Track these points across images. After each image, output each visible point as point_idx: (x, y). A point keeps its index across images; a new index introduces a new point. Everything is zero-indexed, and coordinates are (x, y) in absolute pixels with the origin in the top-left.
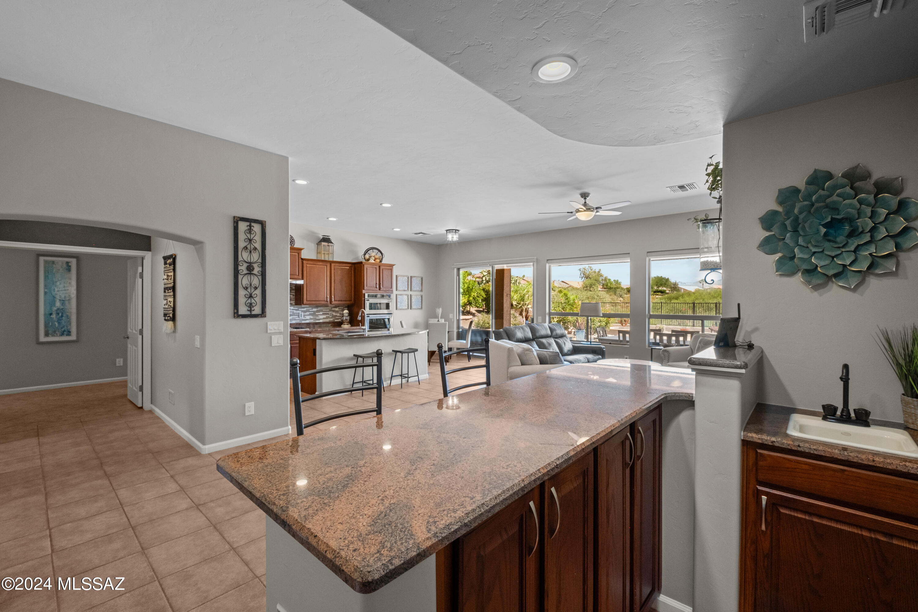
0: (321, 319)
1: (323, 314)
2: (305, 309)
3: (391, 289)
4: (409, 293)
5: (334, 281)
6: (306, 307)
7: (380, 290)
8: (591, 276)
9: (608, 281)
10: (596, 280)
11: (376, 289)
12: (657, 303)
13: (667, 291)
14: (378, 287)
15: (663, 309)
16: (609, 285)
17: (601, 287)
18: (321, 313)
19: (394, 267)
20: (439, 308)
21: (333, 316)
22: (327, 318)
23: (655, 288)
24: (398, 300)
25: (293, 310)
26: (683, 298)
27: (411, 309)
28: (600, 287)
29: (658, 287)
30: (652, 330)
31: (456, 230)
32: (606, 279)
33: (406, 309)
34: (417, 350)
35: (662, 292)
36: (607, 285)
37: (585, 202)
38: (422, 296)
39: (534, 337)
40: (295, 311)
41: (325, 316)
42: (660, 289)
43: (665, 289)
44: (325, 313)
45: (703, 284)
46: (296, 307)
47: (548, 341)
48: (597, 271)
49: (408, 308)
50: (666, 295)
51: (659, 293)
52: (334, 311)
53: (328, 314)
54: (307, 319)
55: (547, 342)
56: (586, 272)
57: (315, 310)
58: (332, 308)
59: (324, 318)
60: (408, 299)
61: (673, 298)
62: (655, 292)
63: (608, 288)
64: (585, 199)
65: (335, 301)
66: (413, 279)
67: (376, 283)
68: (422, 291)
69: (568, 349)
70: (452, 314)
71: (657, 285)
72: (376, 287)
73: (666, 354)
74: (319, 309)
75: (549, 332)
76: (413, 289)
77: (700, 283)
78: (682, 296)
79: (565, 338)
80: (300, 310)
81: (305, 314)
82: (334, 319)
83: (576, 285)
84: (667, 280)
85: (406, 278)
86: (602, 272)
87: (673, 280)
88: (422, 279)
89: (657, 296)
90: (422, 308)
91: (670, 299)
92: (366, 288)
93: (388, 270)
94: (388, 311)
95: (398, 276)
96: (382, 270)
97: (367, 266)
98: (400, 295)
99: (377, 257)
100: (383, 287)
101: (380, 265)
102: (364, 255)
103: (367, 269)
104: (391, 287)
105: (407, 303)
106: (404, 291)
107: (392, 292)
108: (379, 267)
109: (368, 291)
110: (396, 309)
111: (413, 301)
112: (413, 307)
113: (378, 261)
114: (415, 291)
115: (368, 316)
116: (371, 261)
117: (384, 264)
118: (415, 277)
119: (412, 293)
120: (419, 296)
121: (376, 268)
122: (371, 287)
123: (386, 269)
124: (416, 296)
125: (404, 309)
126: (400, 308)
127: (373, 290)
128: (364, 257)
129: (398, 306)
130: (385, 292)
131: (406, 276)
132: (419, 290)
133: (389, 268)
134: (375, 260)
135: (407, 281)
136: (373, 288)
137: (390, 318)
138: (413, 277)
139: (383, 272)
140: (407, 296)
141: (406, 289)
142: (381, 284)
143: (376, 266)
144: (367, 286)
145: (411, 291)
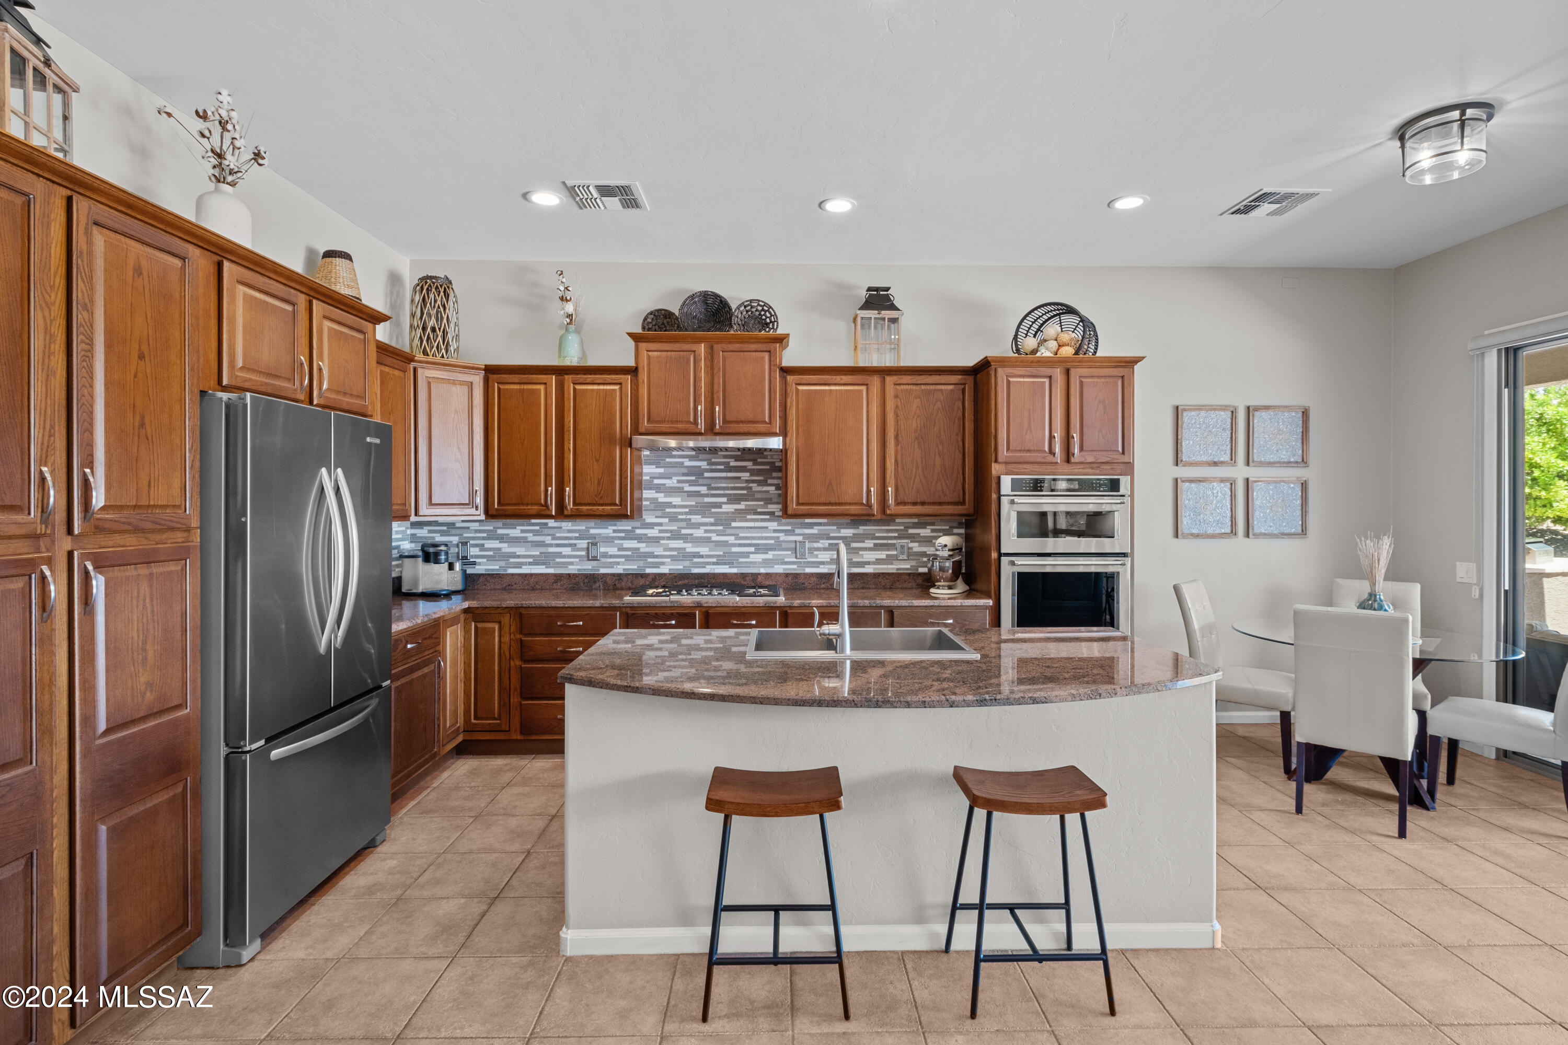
0: (868, 563)
1: (877, 547)
2: (814, 531)
3: (1126, 459)
4: (1240, 472)
5: (896, 437)
6: (820, 524)
7: (1068, 461)
11: (1050, 458)
14: (1058, 449)
18: (869, 543)
20: (1378, 538)
21: (911, 555)
22: (890, 560)
24: (1184, 500)
25: (775, 531)
27: (1247, 535)
31: (1463, 107)
33: (1222, 536)
38: (1304, 486)
40: (782, 537)
41: (882, 555)
44: (882, 545)
46: (787, 524)
49: (1233, 532)
52: (913, 538)
53: (893, 546)
54: (823, 563)
57: (848, 532)
58: (907, 528)
59: (879, 561)
60: (1233, 496)
65: (898, 503)
66: (1259, 419)
67: (1051, 437)
68: (1304, 462)
70: (1473, 566)
72: (1052, 452)
74: (862, 529)
76: (1256, 455)
80: (798, 531)
81: (816, 545)
82: (914, 563)
85: (1226, 416)
88: (1305, 414)
90: (1304, 531)
92: (1006, 457)
93: (1108, 380)
94: (1106, 545)
95: (1185, 410)
96: (1081, 383)
97: (1009, 370)
98: (1191, 481)
99: (1065, 337)
100: (1081, 449)
101: (1068, 365)
102: (1015, 338)
103: (1009, 382)
104: (1120, 449)
105: (1229, 514)
106: (1215, 464)
107: (1129, 468)
108: (1067, 372)
109: (1012, 465)
110: (1176, 535)
111: (1258, 503)
112: (1258, 526)
113: (1068, 351)
114: (1271, 464)
115: (1013, 563)
116: (1045, 353)
117: (1089, 360)
118: (1267, 408)
119: (1252, 473)
120: (1289, 482)
121: (1050, 377)
122: (1029, 451)
123: (1103, 380)
124: (1276, 482)
125: (1213, 536)
126: (1195, 531)
127: (1038, 463)
128: (1016, 345)
129: (1182, 522)
130: (1090, 471)
131: (1224, 408)
132: (1292, 460)
133: (1110, 374)
134: (1058, 349)
135: (1229, 427)
136: (1038, 457)
137: (1118, 573)
138: (1257, 409)
139: (1085, 391)
140: (1228, 484)
141: (1222, 459)
142: (1076, 436)
143: (1048, 371)
144: (1008, 449)
145: (1248, 464)
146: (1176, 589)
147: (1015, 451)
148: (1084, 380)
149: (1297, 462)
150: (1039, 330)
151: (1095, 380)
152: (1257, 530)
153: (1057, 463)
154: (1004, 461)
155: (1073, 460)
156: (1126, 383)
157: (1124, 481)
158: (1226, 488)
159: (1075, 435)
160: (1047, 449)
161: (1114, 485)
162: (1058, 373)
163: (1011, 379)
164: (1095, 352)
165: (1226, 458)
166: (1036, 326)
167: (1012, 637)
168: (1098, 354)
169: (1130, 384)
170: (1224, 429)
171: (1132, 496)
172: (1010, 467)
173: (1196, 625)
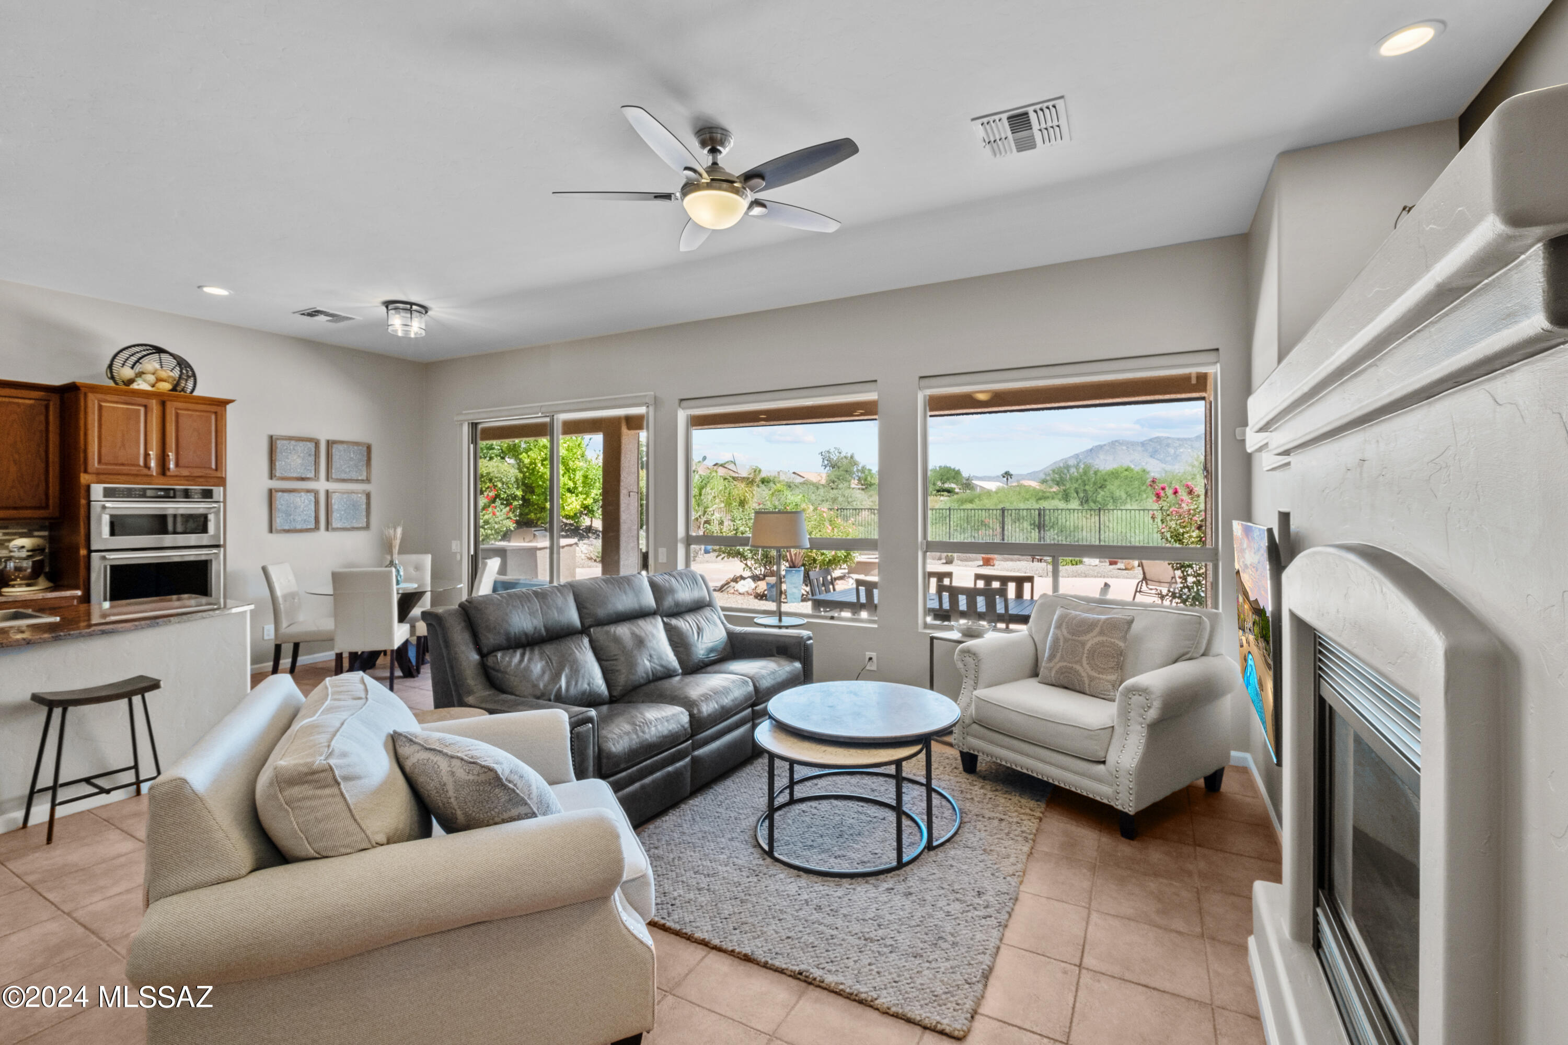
3: (219, 474)
4: (322, 485)
7: (164, 474)
8: (839, 464)
9: (867, 472)
10: (847, 471)
12: (942, 509)
13: (957, 490)
14: (153, 464)
15: (952, 519)
16: (869, 478)
17: (856, 481)
19: (229, 407)
23: (939, 483)
24: (277, 505)
26: (980, 500)
27: (327, 529)
28: (854, 483)
29: (943, 483)
30: (931, 574)
32: (863, 470)
33: (308, 530)
34: (155, 685)
35: (949, 491)
36: (866, 480)
37: (715, 164)
38: (368, 496)
39: (588, 622)
42: (947, 486)
43: (953, 486)
45: (1007, 479)
47: (637, 631)
48: (849, 455)
49: (317, 528)
50: (955, 496)
51: (945, 493)
55: (633, 634)
56: (832, 457)
60: (317, 503)
61: (966, 501)
62: (938, 491)
63: (867, 484)
64: (714, 151)
66: (336, 451)
67: (147, 454)
68: (367, 480)
69: (710, 645)
70: (458, 543)
71: (941, 480)
73: (969, 660)
75: (649, 600)
76: (334, 474)
77: (1004, 477)
78: (979, 497)
79: (707, 612)
83: (814, 478)
84: (958, 473)
85: (311, 446)
86: (857, 458)
87: (965, 474)
88: (369, 448)
89: (942, 498)
90: (367, 527)
91: (963, 502)
92: (97, 469)
93: (202, 414)
94: (203, 539)
95: (278, 439)
96: (177, 415)
97: (100, 396)
98: (284, 491)
99: (163, 374)
100: (177, 465)
101: (165, 398)
102: (110, 367)
103: (100, 407)
104: (213, 466)
105: (313, 514)
106: (303, 479)
107: (222, 482)
108: (163, 404)
109: (101, 477)
110: (271, 531)
111: (335, 507)
112: (335, 524)
113: (165, 386)
114: (344, 481)
115: (104, 558)
116: (141, 385)
117: (185, 397)
118: (342, 442)
119: (332, 486)
120: (357, 493)
121: (145, 406)
122: (123, 465)
123: (198, 413)
124: (348, 493)
125: (301, 531)
126: (287, 528)
127: (133, 475)
128: (111, 372)
129: (275, 521)
130: (186, 482)
131: (310, 440)
132: (360, 478)
133: (207, 409)
134: (156, 383)
135: (313, 453)
136: (134, 470)
137: (211, 560)
138: (335, 442)
139: (180, 421)
140: (313, 494)
141: (308, 476)
142: (172, 455)
143: (144, 401)
144: (100, 462)
145: (328, 480)
146: (264, 570)
147: (106, 464)
148: (179, 411)
149: (363, 480)
150: (137, 361)
151: (190, 413)
152: (334, 525)
153: (152, 476)
154: (95, 471)
155: (168, 473)
156: (220, 419)
157: (218, 492)
158: (311, 497)
159: (170, 454)
160: (142, 463)
161: (208, 494)
162: (154, 404)
163: (103, 404)
164: (192, 392)
165: (311, 475)
166: (134, 359)
167: (103, 621)
168: (195, 393)
169: (222, 419)
170: (310, 455)
171: (225, 502)
172: (102, 477)
173: (279, 593)
